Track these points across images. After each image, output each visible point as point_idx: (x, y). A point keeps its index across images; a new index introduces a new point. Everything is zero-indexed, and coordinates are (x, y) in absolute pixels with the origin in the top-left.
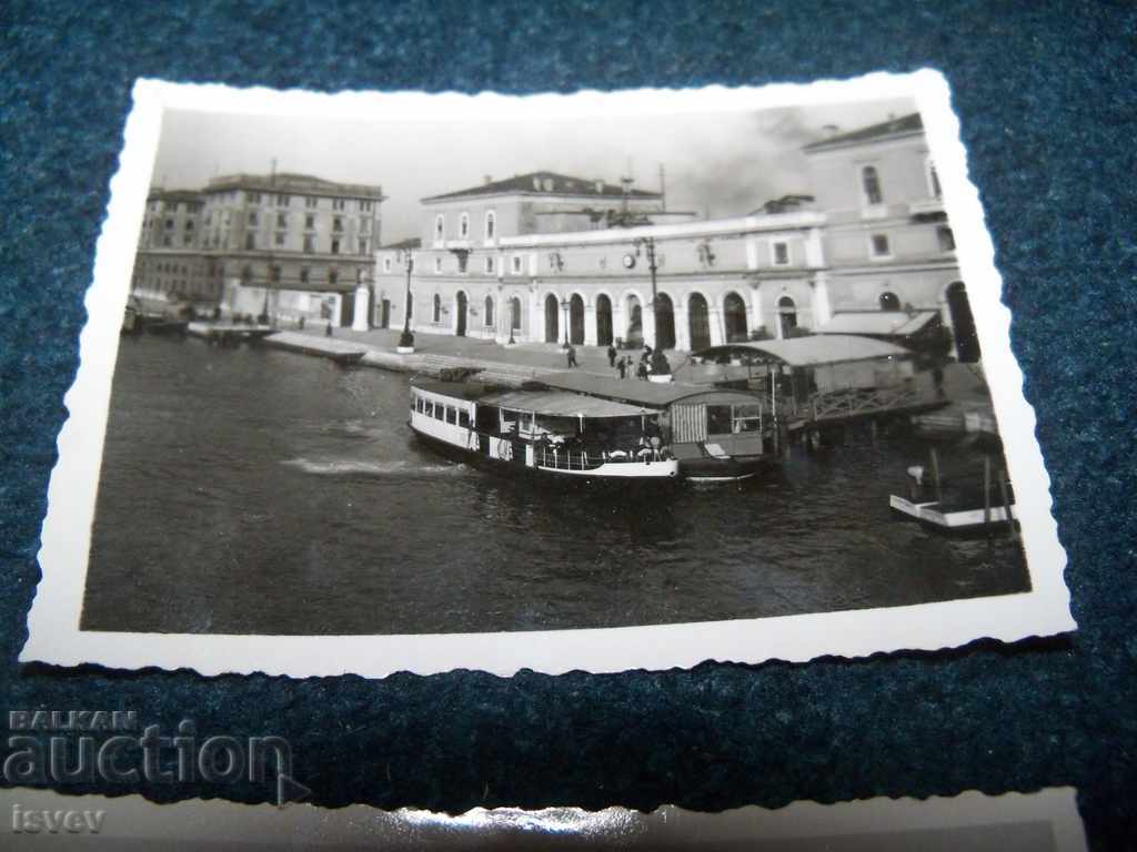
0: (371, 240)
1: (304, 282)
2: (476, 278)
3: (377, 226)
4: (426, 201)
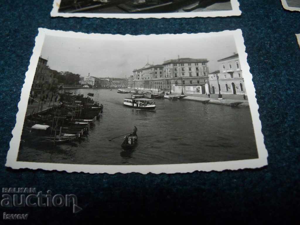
0: (206, 72)
1: (191, 84)
2: (236, 79)
3: (207, 68)
4: (219, 61)
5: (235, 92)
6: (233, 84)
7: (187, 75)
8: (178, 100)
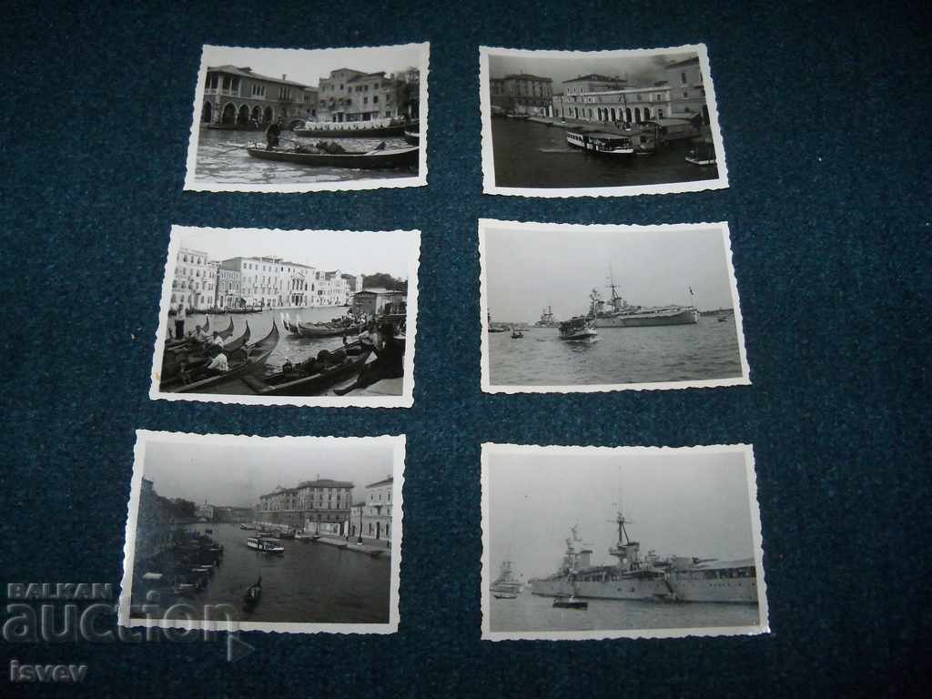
5: (378, 537)
6: (378, 524)
7: (325, 506)
8: (311, 543)
